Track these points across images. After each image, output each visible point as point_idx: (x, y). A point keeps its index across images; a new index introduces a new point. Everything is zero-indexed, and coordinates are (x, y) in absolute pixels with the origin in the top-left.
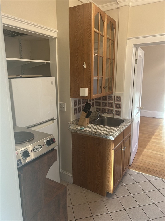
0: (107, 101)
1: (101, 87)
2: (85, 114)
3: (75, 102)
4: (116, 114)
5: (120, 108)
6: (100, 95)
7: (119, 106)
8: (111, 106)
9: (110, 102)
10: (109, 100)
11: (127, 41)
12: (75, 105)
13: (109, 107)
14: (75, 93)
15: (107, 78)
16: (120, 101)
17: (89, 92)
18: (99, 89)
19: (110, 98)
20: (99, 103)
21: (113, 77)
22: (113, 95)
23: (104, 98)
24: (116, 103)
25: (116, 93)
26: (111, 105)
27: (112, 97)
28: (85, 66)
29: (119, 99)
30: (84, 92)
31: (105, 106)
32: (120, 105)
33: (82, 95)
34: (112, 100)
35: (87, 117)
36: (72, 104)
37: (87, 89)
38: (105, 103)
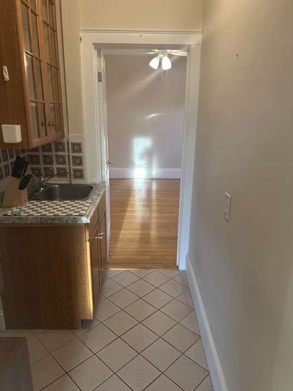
0: (53, 153)
1: (44, 125)
2: (17, 181)
4: (76, 177)
5: (81, 163)
6: (45, 140)
7: (79, 161)
8: (64, 163)
9: (60, 153)
10: (57, 150)
11: (81, 35)
13: (58, 163)
15: (52, 105)
16: (80, 151)
17: (25, 133)
18: (42, 129)
19: (59, 145)
20: (38, 157)
21: (61, 103)
22: (65, 140)
23: (46, 147)
24: (71, 154)
25: (72, 137)
26: (62, 160)
27: (62, 144)
28: (7, 77)
29: (78, 147)
30: (14, 134)
31: (51, 163)
32: (80, 158)
34: (63, 150)
35: (21, 187)
37: (18, 128)
38: (51, 157)
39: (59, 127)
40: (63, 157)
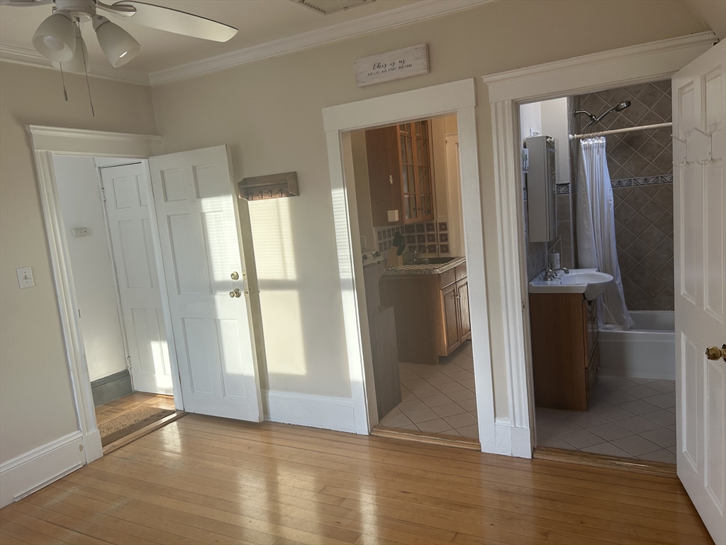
0: (426, 233)
1: (415, 209)
2: (396, 249)
3: (379, 233)
4: (442, 252)
5: (446, 240)
6: (413, 221)
7: (445, 238)
8: (434, 240)
9: (431, 233)
10: (429, 230)
11: (447, 139)
12: (380, 239)
13: (429, 241)
14: (380, 219)
15: (423, 195)
16: (446, 229)
17: (401, 216)
18: (413, 213)
19: (430, 226)
21: (432, 192)
22: (434, 222)
23: (420, 227)
24: (439, 233)
25: (439, 219)
26: (432, 238)
27: (432, 225)
28: (391, 182)
29: (444, 226)
30: (394, 216)
31: (424, 241)
32: (446, 236)
33: (390, 220)
34: (433, 230)
35: (399, 253)
36: (375, 237)
37: (396, 212)
38: (423, 236)
39: (430, 211)
40: (433, 235)
